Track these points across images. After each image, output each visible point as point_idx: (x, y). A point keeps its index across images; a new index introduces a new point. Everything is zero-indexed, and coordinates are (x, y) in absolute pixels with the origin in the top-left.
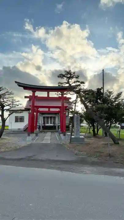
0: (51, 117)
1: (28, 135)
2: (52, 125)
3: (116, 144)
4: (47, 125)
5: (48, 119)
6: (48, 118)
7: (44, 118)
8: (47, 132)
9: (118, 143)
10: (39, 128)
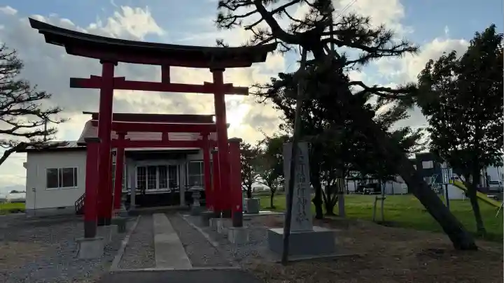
0: (163, 169)
1: (86, 236)
2: (167, 190)
3: (463, 248)
4: (149, 191)
5: (155, 174)
6: (152, 170)
7: (141, 171)
8: (151, 213)
9: (476, 248)
10: (128, 202)
